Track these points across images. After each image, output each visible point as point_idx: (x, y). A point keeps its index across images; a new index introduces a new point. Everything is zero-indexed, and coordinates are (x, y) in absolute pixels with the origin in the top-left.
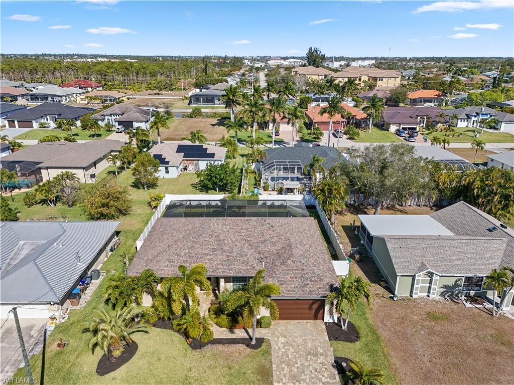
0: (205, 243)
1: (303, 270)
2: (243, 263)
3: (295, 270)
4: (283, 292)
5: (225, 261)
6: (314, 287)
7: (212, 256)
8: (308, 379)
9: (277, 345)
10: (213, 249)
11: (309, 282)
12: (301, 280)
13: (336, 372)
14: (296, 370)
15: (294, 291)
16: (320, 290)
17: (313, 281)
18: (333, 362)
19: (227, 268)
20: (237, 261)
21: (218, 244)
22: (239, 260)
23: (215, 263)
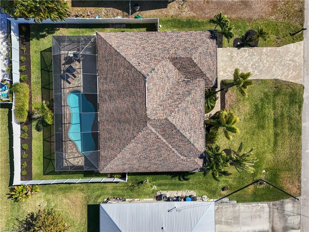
0: (180, 121)
1: (201, 53)
2: (196, 93)
3: (201, 58)
4: (215, 68)
5: (194, 105)
6: (211, 49)
7: (191, 115)
8: (246, 63)
9: (225, 76)
10: (185, 114)
11: (208, 51)
12: (207, 55)
13: (243, 48)
14: (241, 68)
15: (214, 62)
16: (213, 45)
17: (208, 48)
18: (237, 48)
19: (199, 103)
20: (194, 97)
21: (181, 111)
22: (193, 96)
23: (196, 112)
